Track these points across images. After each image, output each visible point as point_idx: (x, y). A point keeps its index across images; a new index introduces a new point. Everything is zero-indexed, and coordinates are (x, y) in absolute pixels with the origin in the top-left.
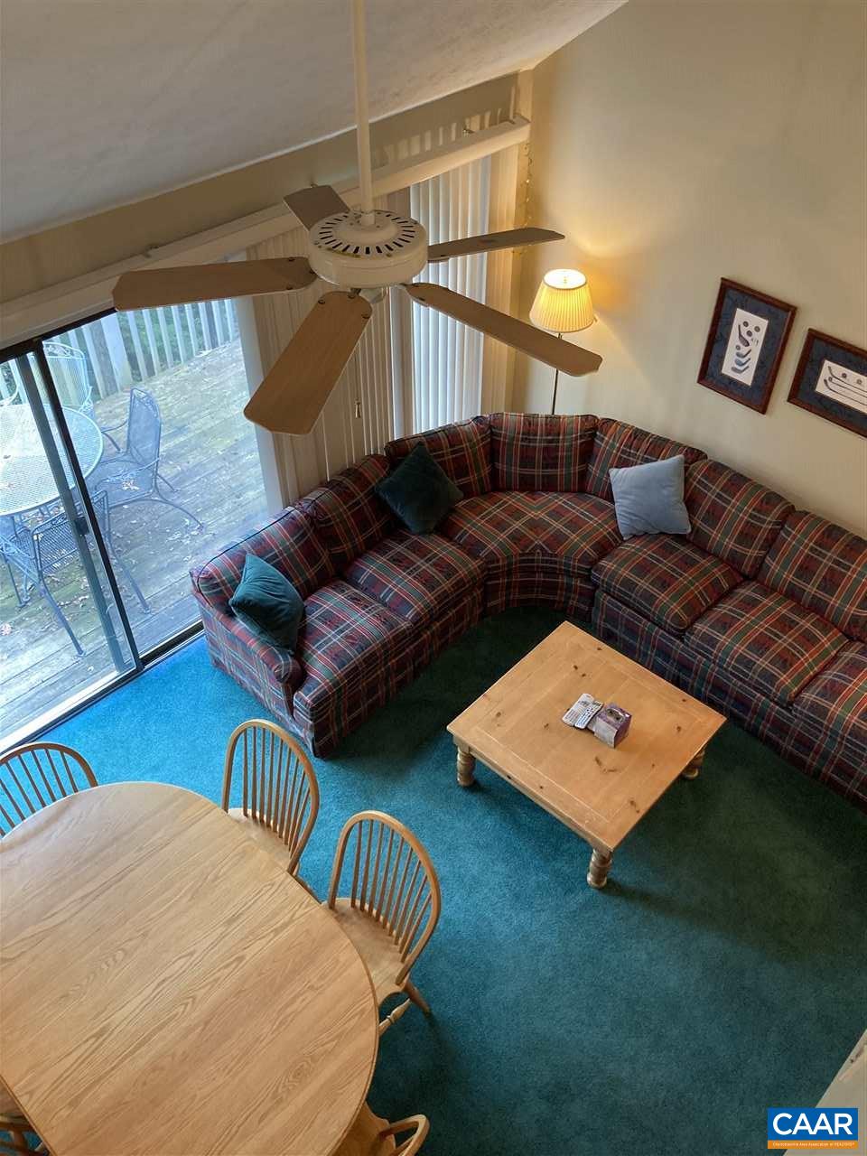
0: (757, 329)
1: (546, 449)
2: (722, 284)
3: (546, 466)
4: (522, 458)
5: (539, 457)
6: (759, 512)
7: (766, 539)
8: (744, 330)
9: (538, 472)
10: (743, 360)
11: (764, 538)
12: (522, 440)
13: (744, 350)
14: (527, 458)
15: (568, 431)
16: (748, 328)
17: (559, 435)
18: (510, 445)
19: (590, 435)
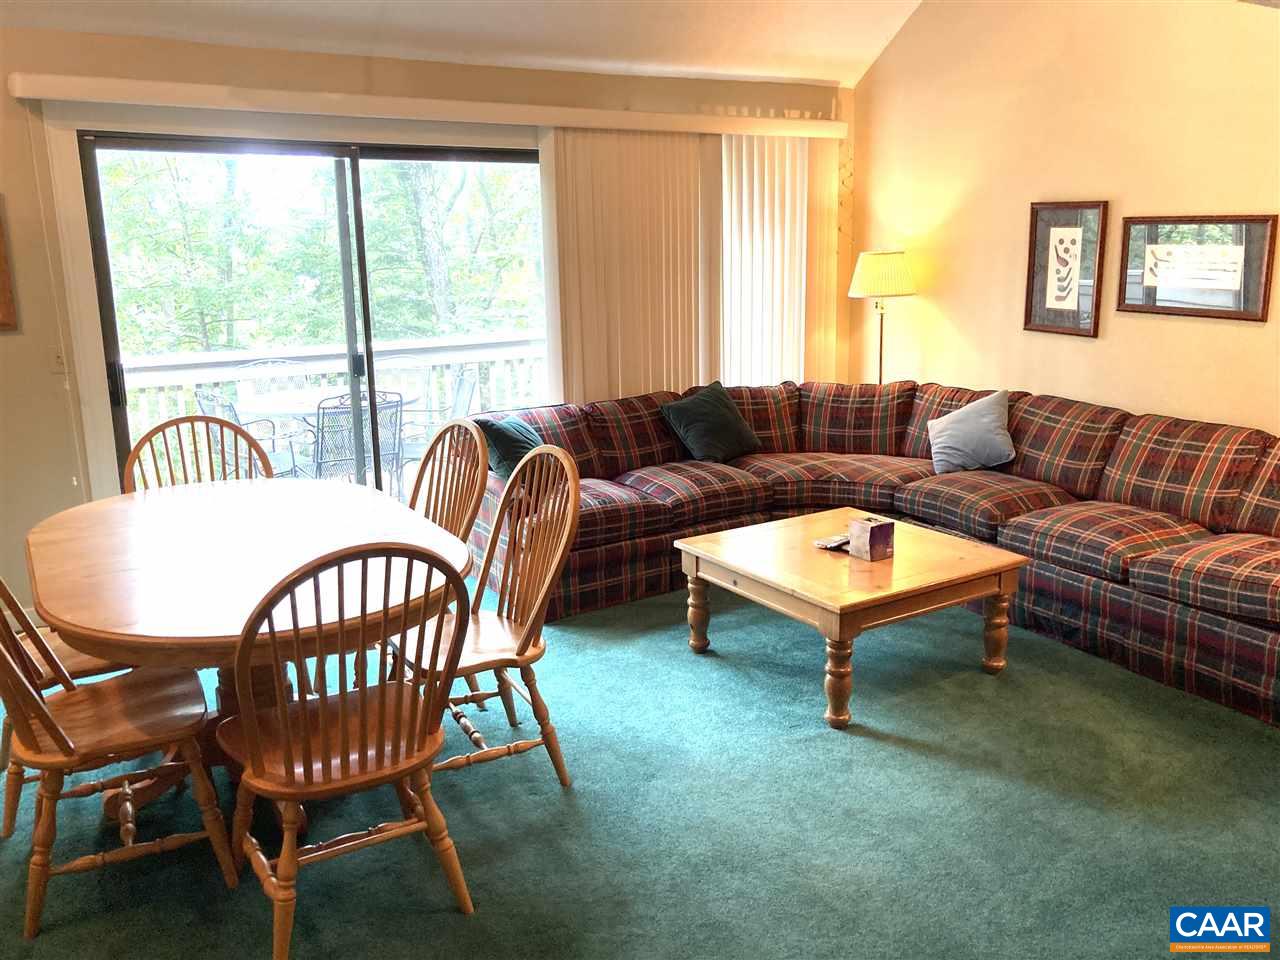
0: (1073, 242)
1: (859, 410)
2: (1032, 208)
3: (857, 427)
4: (832, 418)
5: (850, 418)
6: (1093, 422)
7: (1104, 448)
8: (1061, 249)
9: (849, 432)
10: (1065, 284)
11: (1100, 447)
12: (833, 401)
13: (1064, 271)
14: (837, 418)
15: (884, 392)
16: (1064, 246)
17: (874, 396)
18: (820, 405)
19: (908, 396)
